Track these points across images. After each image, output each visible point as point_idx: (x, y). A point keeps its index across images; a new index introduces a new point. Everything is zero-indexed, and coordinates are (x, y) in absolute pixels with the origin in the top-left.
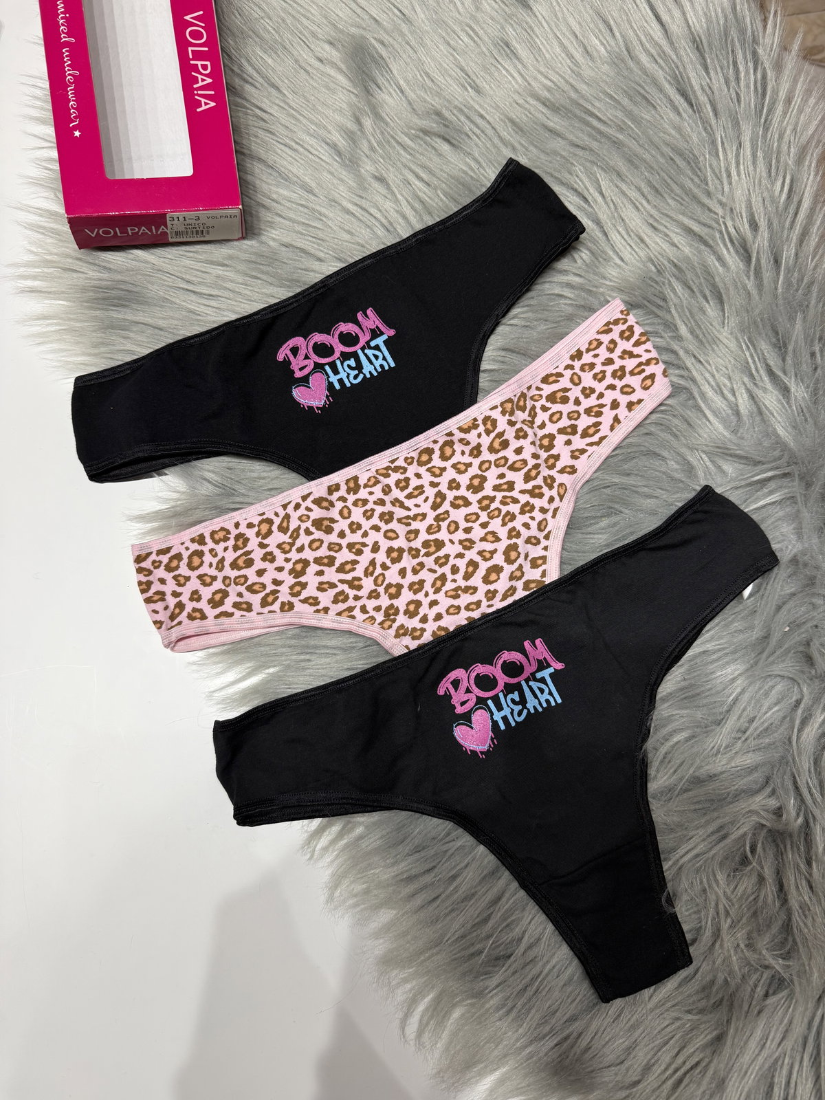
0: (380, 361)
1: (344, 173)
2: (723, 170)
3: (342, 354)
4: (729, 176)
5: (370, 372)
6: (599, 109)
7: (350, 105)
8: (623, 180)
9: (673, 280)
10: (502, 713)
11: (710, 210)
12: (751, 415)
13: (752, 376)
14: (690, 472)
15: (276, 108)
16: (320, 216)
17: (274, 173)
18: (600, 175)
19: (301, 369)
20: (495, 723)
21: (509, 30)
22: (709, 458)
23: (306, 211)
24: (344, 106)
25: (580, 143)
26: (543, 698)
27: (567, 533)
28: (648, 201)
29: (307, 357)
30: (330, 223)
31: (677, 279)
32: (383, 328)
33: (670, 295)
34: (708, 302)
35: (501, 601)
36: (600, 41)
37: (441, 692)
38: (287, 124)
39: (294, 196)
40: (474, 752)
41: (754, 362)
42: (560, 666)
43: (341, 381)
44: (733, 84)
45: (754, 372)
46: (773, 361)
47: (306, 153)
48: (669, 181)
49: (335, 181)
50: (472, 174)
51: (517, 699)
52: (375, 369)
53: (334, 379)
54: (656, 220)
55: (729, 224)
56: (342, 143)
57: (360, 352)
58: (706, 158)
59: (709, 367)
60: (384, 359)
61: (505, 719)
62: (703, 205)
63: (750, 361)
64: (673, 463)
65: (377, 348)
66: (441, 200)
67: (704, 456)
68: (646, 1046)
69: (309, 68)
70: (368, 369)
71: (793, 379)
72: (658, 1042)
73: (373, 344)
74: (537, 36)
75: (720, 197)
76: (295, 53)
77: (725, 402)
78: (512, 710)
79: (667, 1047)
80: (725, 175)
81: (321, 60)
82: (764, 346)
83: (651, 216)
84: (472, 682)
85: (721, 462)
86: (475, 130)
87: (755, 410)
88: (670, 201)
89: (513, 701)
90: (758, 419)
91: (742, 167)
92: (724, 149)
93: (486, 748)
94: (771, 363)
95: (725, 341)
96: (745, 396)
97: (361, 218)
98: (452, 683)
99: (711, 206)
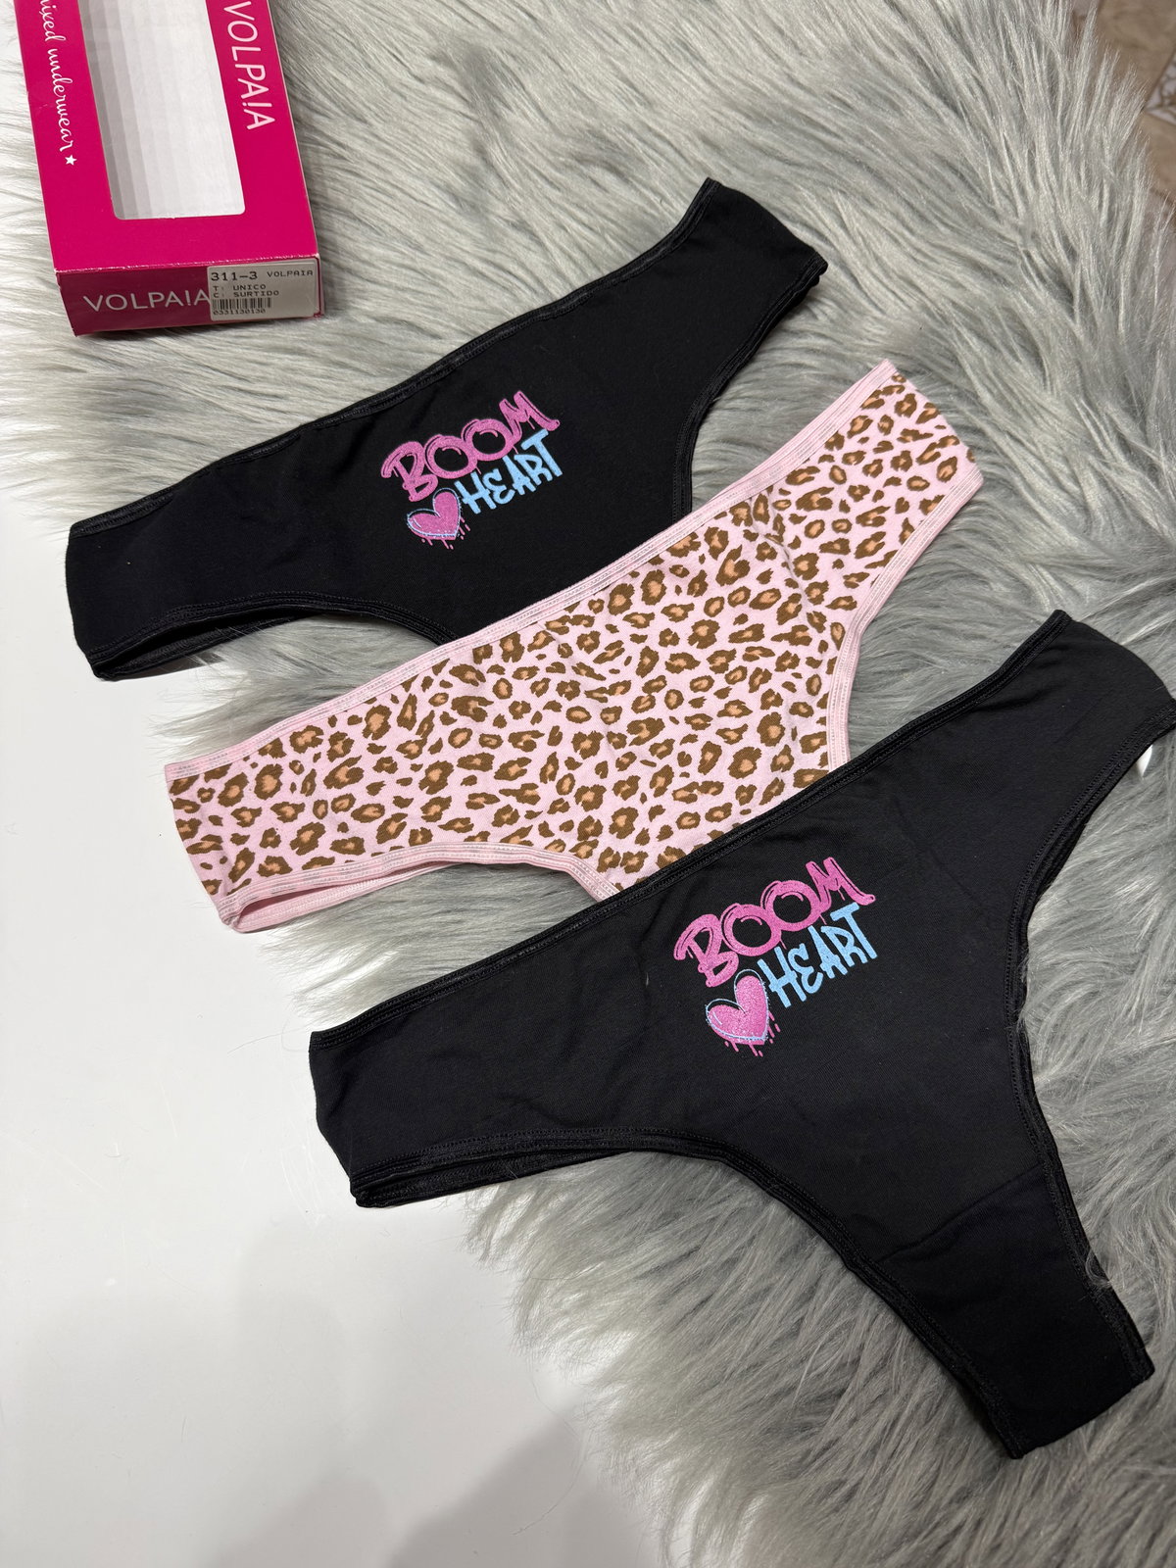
0: (539, 469)
1: (465, 222)
2: (1013, 183)
3: (480, 463)
4: (1023, 192)
5: (525, 487)
6: (827, 119)
7: (469, 133)
8: (871, 205)
9: (964, 331)
10: (784, 981)
11: (1003, 238)
12: (1106, 509)
13: (1098, 454)
14: (1029, 597)
15: (361, 142)
16: (433, 280)
17: (362, 227)
18: (838, 199)
19: (418, 489)
20: (773, 997)
21: (686, 26)
22: (1053, 575)
23: (413, 274)
24: (459, 135)
25: (803, 161)
26: (847, 951)
27: (852, 698)
28: (911, 231)
29: (426, 471)
30: (449, 287)
31: (971, 329)
32: (540, 421)
33: (960, 350)
34: (1018, 360)
35: (762, 803)
36: (816, 33)
37: (680, 954)
38: (376, 161)
39: (392, 255)
40: (744, 1047)
41: (1099, 432)
42: (867, 899)
43: (481, 502)
44: (1010, 75)
45: (1100, 446)
46: (1129, 430)
47: (407, 198)
48: (938, 203)
49: (453, 233)
50: (653, 212)
51: (805, 957)
52: (532, 482)
53: (470, 500)
54: (925, 255)
55: (1034, 253)
56: (459, 184)
57: (507, 459)
58: (987, 172)
59: (1033, 448)
60: (545, 465)
61: (788, 989)
62: (992, 233)
63: (1093, 431)
64: (999, 585)
65: (533, 450)
66: (611, 247)
67: (1045, 573)
68: (1095, 1532)
69: (404, 91)
70: (520, 482)
71: (1162, 451)
72: (1113, 1525)
73: (525, 445)
74: (727, 34)
75: (1014, 219)
76: (384, 72)
77: (1064, 495)
78: (799, 975)
79: (1132, 1530)
80: (1016, 191)
81: (421, 81)
82: (1112, 409)
83: (919, 251)
84: (729, 932)
85: (1072, 580)
86: (651, 152)
87: (1112, 501)
88: (942, 228)
89: (798, 959)
90: (1116, 513)
91: (1040, 177)
92: (1010, 156)
93: (763, 1038)
94: (1126, 431)
95: (1053, 409)
96: (1094, 481)
97: (495, 278)
98: (696, 939)
99: (1003, 233)
